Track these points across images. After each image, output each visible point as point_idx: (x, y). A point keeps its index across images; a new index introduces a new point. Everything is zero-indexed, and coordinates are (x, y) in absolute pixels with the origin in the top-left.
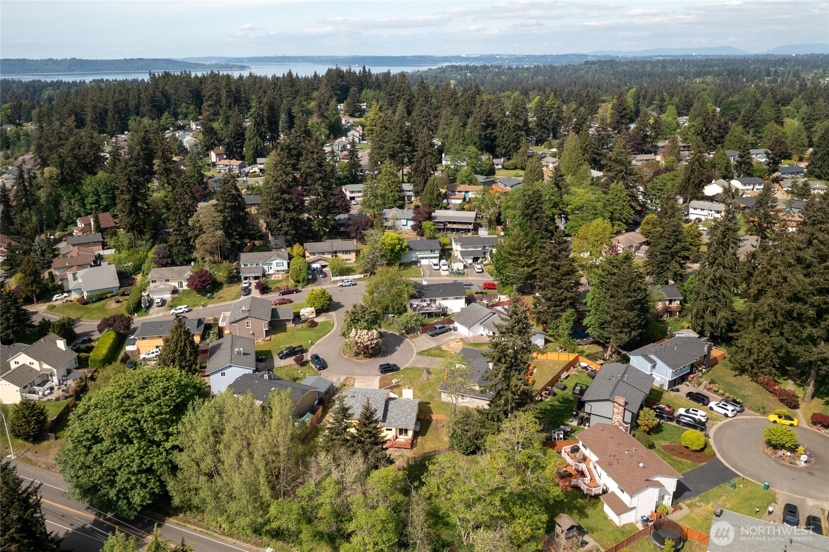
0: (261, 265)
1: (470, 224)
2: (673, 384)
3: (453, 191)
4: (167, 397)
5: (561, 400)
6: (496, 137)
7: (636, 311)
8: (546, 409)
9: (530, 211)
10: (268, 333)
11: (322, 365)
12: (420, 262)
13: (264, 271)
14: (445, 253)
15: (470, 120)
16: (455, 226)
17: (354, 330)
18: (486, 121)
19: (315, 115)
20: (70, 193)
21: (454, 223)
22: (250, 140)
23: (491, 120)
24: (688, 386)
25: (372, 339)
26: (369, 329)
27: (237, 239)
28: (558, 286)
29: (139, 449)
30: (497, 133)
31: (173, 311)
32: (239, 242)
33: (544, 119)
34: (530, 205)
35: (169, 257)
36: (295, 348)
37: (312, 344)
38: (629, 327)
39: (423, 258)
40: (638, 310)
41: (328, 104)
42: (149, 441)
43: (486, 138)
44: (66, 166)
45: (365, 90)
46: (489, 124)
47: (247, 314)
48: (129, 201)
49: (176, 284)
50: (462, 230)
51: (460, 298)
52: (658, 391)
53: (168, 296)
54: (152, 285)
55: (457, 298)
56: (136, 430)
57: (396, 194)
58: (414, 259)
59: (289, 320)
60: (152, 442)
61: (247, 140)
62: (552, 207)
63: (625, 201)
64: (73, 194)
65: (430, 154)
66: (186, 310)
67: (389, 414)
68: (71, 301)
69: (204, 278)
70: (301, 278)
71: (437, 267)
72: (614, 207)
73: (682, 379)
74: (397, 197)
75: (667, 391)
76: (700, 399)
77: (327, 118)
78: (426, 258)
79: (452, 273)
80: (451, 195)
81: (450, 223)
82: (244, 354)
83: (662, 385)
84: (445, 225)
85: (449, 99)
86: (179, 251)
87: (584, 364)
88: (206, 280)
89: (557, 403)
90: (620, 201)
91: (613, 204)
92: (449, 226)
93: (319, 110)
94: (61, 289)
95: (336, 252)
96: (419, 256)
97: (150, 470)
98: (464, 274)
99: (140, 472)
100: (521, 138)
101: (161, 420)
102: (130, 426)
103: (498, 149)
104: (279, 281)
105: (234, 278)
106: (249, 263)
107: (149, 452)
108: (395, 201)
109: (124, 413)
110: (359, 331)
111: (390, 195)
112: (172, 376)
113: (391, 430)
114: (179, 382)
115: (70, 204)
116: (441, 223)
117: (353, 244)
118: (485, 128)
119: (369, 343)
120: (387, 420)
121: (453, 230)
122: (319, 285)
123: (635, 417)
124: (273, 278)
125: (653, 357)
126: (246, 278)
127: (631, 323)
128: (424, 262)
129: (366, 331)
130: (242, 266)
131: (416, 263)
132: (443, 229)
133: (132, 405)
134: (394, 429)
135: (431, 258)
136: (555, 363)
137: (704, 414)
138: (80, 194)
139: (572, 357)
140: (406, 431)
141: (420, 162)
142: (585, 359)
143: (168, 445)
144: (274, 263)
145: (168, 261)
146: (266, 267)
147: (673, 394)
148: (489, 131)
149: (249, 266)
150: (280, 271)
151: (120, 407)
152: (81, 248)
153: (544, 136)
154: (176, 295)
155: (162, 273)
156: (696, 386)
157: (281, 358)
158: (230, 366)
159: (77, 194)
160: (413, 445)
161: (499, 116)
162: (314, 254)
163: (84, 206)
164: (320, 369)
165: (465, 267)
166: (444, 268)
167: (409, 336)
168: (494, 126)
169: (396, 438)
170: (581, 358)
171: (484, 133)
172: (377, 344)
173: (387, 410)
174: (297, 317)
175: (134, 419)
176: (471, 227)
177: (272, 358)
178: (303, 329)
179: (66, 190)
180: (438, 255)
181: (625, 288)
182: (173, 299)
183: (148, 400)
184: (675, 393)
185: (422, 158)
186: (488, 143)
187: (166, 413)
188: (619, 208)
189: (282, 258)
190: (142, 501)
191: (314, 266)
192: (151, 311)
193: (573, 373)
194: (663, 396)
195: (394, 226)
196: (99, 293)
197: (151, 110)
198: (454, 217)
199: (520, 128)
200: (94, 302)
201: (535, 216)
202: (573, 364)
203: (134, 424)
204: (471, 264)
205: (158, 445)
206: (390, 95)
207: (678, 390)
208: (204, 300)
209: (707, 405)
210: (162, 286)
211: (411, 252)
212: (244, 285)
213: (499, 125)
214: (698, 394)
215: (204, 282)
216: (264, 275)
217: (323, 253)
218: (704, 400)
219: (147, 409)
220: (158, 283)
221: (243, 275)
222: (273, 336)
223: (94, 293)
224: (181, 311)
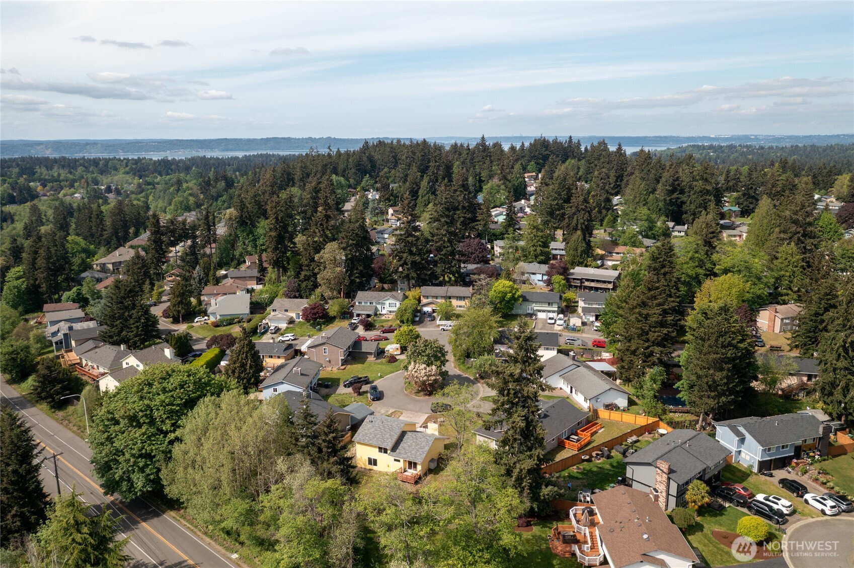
0: (374, 304)
1: (609, 282)
2: (766, 467)
3: (610, 253)
4: (182, 390)
5: (615, 464)
6: (683, 203)
7: (725, 373)
8: (590, 471)
10: (345, 362)
11: (378, 396)
12: (536, 315)
13: (376, 309)
14: (568, 309)
15: (660, 186)
16: (593, 284)
17: (412, 363)
18: (672, 185)
19: (496, 177)
20: (245, 234)
21: (593, 281)
22: (422, 197)
23: (679, 185)
24: (789, 472)
25: (431, 375)
26: (429, 364)
27: (356, 277)
29: (144, 434)
30: (684, 198)
31: (280, 338)
32: (358, 280)
33: (752, 188)
35: (298, 291)
36: (360, 378)
37: (381, 377)
38: (716, 390)
39: (540, 311)
40: (729, 370)
41: (513, 168)
42: (158, 429)
43: (671, 203)
44: (245, 210)
45: (569, 160)
46: (676, 187)
47: (325, 341)
48: (275, 237)
49: (294, 315)
50: (601, 289)
51: (551, 350)
52: (744, 473)
53: (283, 326)
54: (272, 313)
56: (146, 415)
57: (539, 248)
58: (529, 311)
59: (370, 354)
60: (161, 431)
61: (420, 197)
62: (697, 267)
63: (796, 267)
64: (248, 235)
65: (583, 210)
66: (292, 338)
67: (402, 444)
68: (207, 324)
69: (315, 311)
70: (405, 318)
71: (553, 321)
72: (783, 273)
73: (783, 463)
74: (539, 252)
75: (756, 474)
76: (796, 489)
77: (510, 182)
78: (544, 311)
79: (567, 328)
80: (608, 256)
81: (588, 280)
82: (302, 374)
83: (752, 466)
84: (581, 283)
85: (642, 165)
86: (307, 286)
87: (662, 431)
88: (317, 312)
89: (608, 467)
90: (790, 267)
91: (781, 270)
92: (587, 284)
93: (501, 173)
94: (205, 313)
95: (450, 298)
96: (535, 308)
97: (149, 456)
98: (579, 331)
99: (141, 456)
100: (709, 203)
101: (172, 411)
102: (141, 411)
103: (684, 216)
104: (388, 321)
105: (346, 314)
106: (364, 302)
107: (152, 439)
108: (536, 256)
109: (142, 398)
110: (417, 365)
111: (532, 249)
113: (399, 461)
115: (244, 244)
116: (578, 279)
117: (467, 291)
118: (672, 192)
119: (425, 378)
120: (398, 451)
121: (591, 288)
122: (423, 327)
124: (383, 318)
125: (741, 429)
126: (358, 315)
127: (718, 385)
128: (541, 316)
129: (424, 366)
130: (357, 304)
131: (531, 315)
132: (580, 287)
133: (149, 393)
134: (402, 460)
135: (549, 311)
136: (629, 424)
137: (788, 503)
138: (253, 236)
139: (651, 420)
140: (415, 464)
141: (573, 218)
142: (666, 425)
143: (172, 436)
144: (387, 302)
145: (296, 293)
146: (379, 307)
147: (763, 478)
148: (675, 195)
149: (363, 304)
150: (393, 312)
151: (138, 392)
152: (237, 281)
153: (751, 206)
154: (291, 326)
155: (283, 303)
156: (799, 473)
157: (345, 386)
158: (282, 383)
159: (251, 236)
160: (418, 480)
161: (688, 180)
162: (427, 297)
163: (256, 246)
164: (373, 400)
165: (584, 324)
166: (558, 322)
167: (482, 381)
168: (682, 192)
169: (405, 471)
170: (661, 423)
171: (669, 198)
172: (436, 381)
173: (402, 440)
174: (380, 353)
175: (148, 406)
176: (610, 286)
177: (338, 385)
178: (382, 364)
179: (243, 231)
180: (556, 309)
182: (287, 328)
183: (164, 390)
184: (767, 478)
185: (574, 214)
186: (673, 210)
187: (178, 405)
188: (788, 274)
189: (396, 298)
190: (143, 487)
191: (426, 309)
192: (265, 337)
193: (647, 439)
194: (750, 478)
195: (528, 280)
196: (229, 317)
197: (356, 174)
198: (593, 275)
199: (708, 192)
200: (224, 326)
201: (663, 271)
202: (650, 429)
203: (146, 410)
204: (592, 322)
205: (166, 433)
206: (590, 164)
207: (771, 475)
208: (313, 331)
209: (802, 497)
210: (280, 316)
211: (527, 303)
212: (353, 321)
213: (687, 190)
214: (794, 481)
215: (315, 314)
216: (376, 315)
217: (437, 297)
218: (798, 489)
219: (162, 397)
220: (277, 313)
221: (356, 312)
222: (349, 366)
223: (225, 318)
224: (288, 339)
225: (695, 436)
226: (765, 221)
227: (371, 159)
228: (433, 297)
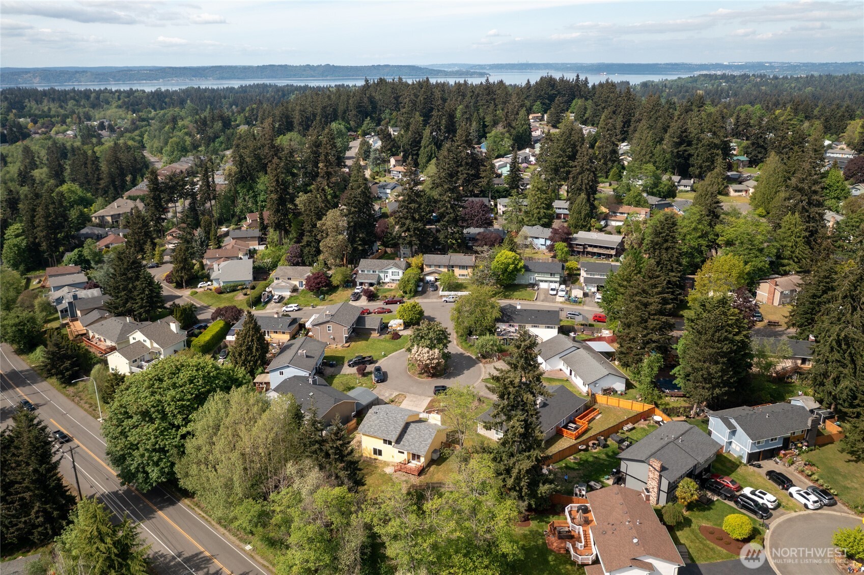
0: (377, 272)
1: (612, 249)
2: (754, 458)
3: (615, 213)
4: (192, 385)
5: (610, 454)
6: (690, 155)
7: (720, 366)
8: (586, 461)
9: (659, 240)
10: (349, 340)
11: (382, 377)
12: (538, 285)
13: (379, 278)
14: (570, 278)
15: (667, 136)
16: (595, 250)
17: (415, 347)
18: (680, 137)
19: (500, 125)
20: (245, 190)
21: (596, 247)
22: (425, 148)
23: (686, 137)
24: (777, 463)
25: (433, 359)
26: (432, 347)
27: (359, 245)
28: (643, 325)
29: (156, 429)
30: (691, 150)
31: (284, 308)
32: (360, 248)
33: (761, 137)
34: (661, 233)
35: (301, 257)
36: (364, 358)
37: (385, 356)
38: (710, 382)
39: (542, 281)
40: (723, 363)
41: (517, 114)
42: (170, 424)
43: (678, 156)
44: (244, 165)
45: (576, 99)
46: (684, 140)
47: (329, 319)
48: (276, 200)
49: (297, 283)
50: (604, 255)
51: (552, 328)
52: (733, 463)
53: (287, 294)
54: (276, 281)
55: (548, 327)
56: (158, 411)
57: (542, 211)
58: (532, 281)
59: (374, 330)
60: (173, 425)
61: (422, 148)
62: (699, 237)
63: (799, 237)
64: (248, 191)
65: (588, 170)
66: (296, 308)
67: (406, 436)
68: (211, 290)
69: (319, 280)
70: (408, 289)
71: (555, 292)
72: (785, 243)
73: (770, 454)
74: (542, 214)
75: (745, 465)
76: (783, 481)
77: (514, 129)
78: (546, 281)
79: (569, 299)
80: (612, 216)
81: (591, 246)
82: (307, 356)
83: (741, 457)
84: (584, 248)
85: (651, 112)
86: (309, 252)
87: (657, 418)
88: (320, 282)
89: (603, 456)
90: (793, 237)
91: (784, 239)
92: (589, 249)
93: (506, 120)
94: (207, 278)
95: (453, 267)
96: (537, 278)
97: (162, 450)
98: (580, 302)
99: (155, 450)
100: (717, 157)
101: (183, 406)
102: (153, 406)
103: (691, 169)
104: (390, 290)
105: (349, 283)
106: (367, 270)
107: (165, 433)
108: (539, 219)
109: (153, 393)
110: (420, 349)
111: (536, 211)
112: (204, 367)
113: (403, 453)
114: (209, 373)
115: (245, 200)
116: (581, 245)
117: (469, 259)
118: (678, 145)
119: (428, 362)
120: (402, 443)
121: (593, 254)
122: (425, 298)
123: (673, 487)
124: (386, 287)
125: (733, 421)
126: (361, 284)
127: (713, 378)
128: (543, 286)
129: (427, 349)
130: (360, 272)
131: (533, 285)
132: (583, 253)
133: (160, 388)
134: (406, 453)
135: (551, 282)
136: (625, 411)
137: (773, 498)
138: (254, 192)
139: (647, 407)
140: (419, 457)
141: (577, 178)
142: (661, 413)
143: (183, 430)
144: (390, 271)
145: (299, 260)
146: (382, 275)
147: (751, 469)
148: (682, 148)
149: (366, 272)
150: (396, 280)
151: (149, 388)
152: (239, 242)
153: (760, 156)
154: (295, 294)
155: (286, 271)
156: (786, 464)
157: (350, 366)
158: (288, 366)
159: (251, 192)
160: (422, 472)
161: (696, 132)
162: (430, 266)
163: (257, 202)
164: (378, 382)
165: (585, 295)
166: (560, 293)
167: (484, 361)
168: (690, 144)
169: (409, 462)
170: (657, 410)
171: (676, 151)
172: (438, 364)
173: (405, 432)
174: (384, 328)
175: (159, 401)
176: (613, 252)
177: (343, 364)
178: (385, 340)
179: (243, 187)
180: (558, 279)
181: (708, 336)
182: (291, 297)
183: (174, 386)
184: (756, 469)
185: (580, 173)
186: (680, 162)
187: (188, 400)
188: (790, 244)
189: (398, 267)
190: (158, 478)
191: (428, 278)
192: (269, 306)
193: (642, 426)
194: (739, 469)
195: (531, 244)
196: (232, 284)
197: (357, 116)
198: (596, 240)
199: (716, 146)
200: (228, 292)
201: (665, 246)
202: (646, 416)
203: (158, 406)
204: (594, 293)
205: (178, 427)
206: (597, 106)
207: (759, 466)
208: (317, 300)
209: (787, 489)
210: (283, 284)
211: (529, 273)
212: (356, 291)
213: (695, 142)
214: (780, 474)
215: (318, 284)
216: (379, 283)
217: (439, 266)
218: (784, 483)
219: (172, 392)
220: (280, 281)
221: (358, 281)
222: (353, 343)
223: (229, 285)
224: (291, 309)
225: (688, 431)
226: (772, 179)
227: (372, 100)
228: (436, 266)
